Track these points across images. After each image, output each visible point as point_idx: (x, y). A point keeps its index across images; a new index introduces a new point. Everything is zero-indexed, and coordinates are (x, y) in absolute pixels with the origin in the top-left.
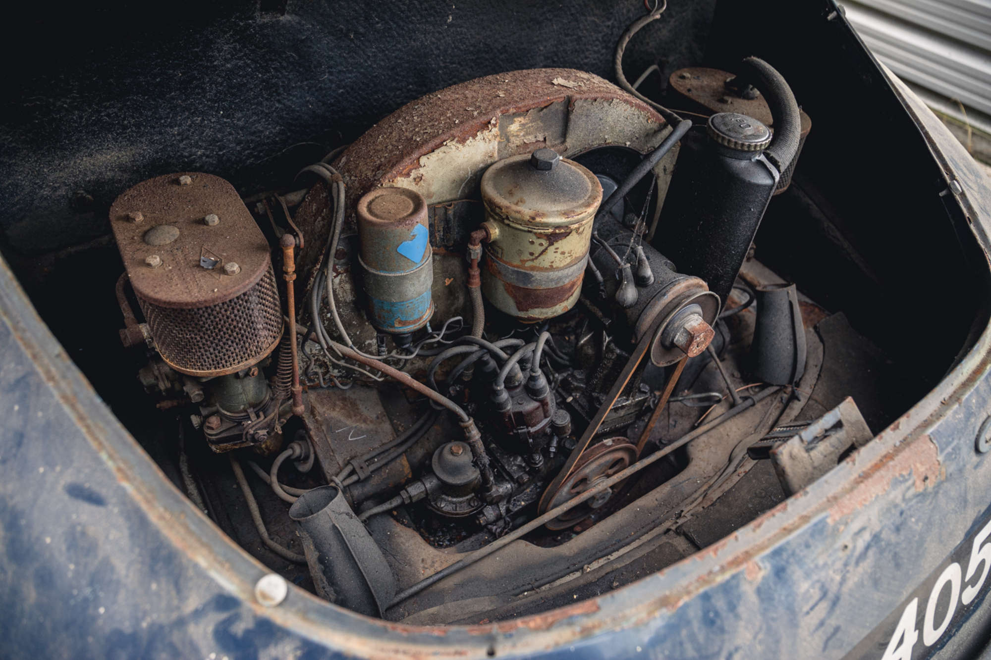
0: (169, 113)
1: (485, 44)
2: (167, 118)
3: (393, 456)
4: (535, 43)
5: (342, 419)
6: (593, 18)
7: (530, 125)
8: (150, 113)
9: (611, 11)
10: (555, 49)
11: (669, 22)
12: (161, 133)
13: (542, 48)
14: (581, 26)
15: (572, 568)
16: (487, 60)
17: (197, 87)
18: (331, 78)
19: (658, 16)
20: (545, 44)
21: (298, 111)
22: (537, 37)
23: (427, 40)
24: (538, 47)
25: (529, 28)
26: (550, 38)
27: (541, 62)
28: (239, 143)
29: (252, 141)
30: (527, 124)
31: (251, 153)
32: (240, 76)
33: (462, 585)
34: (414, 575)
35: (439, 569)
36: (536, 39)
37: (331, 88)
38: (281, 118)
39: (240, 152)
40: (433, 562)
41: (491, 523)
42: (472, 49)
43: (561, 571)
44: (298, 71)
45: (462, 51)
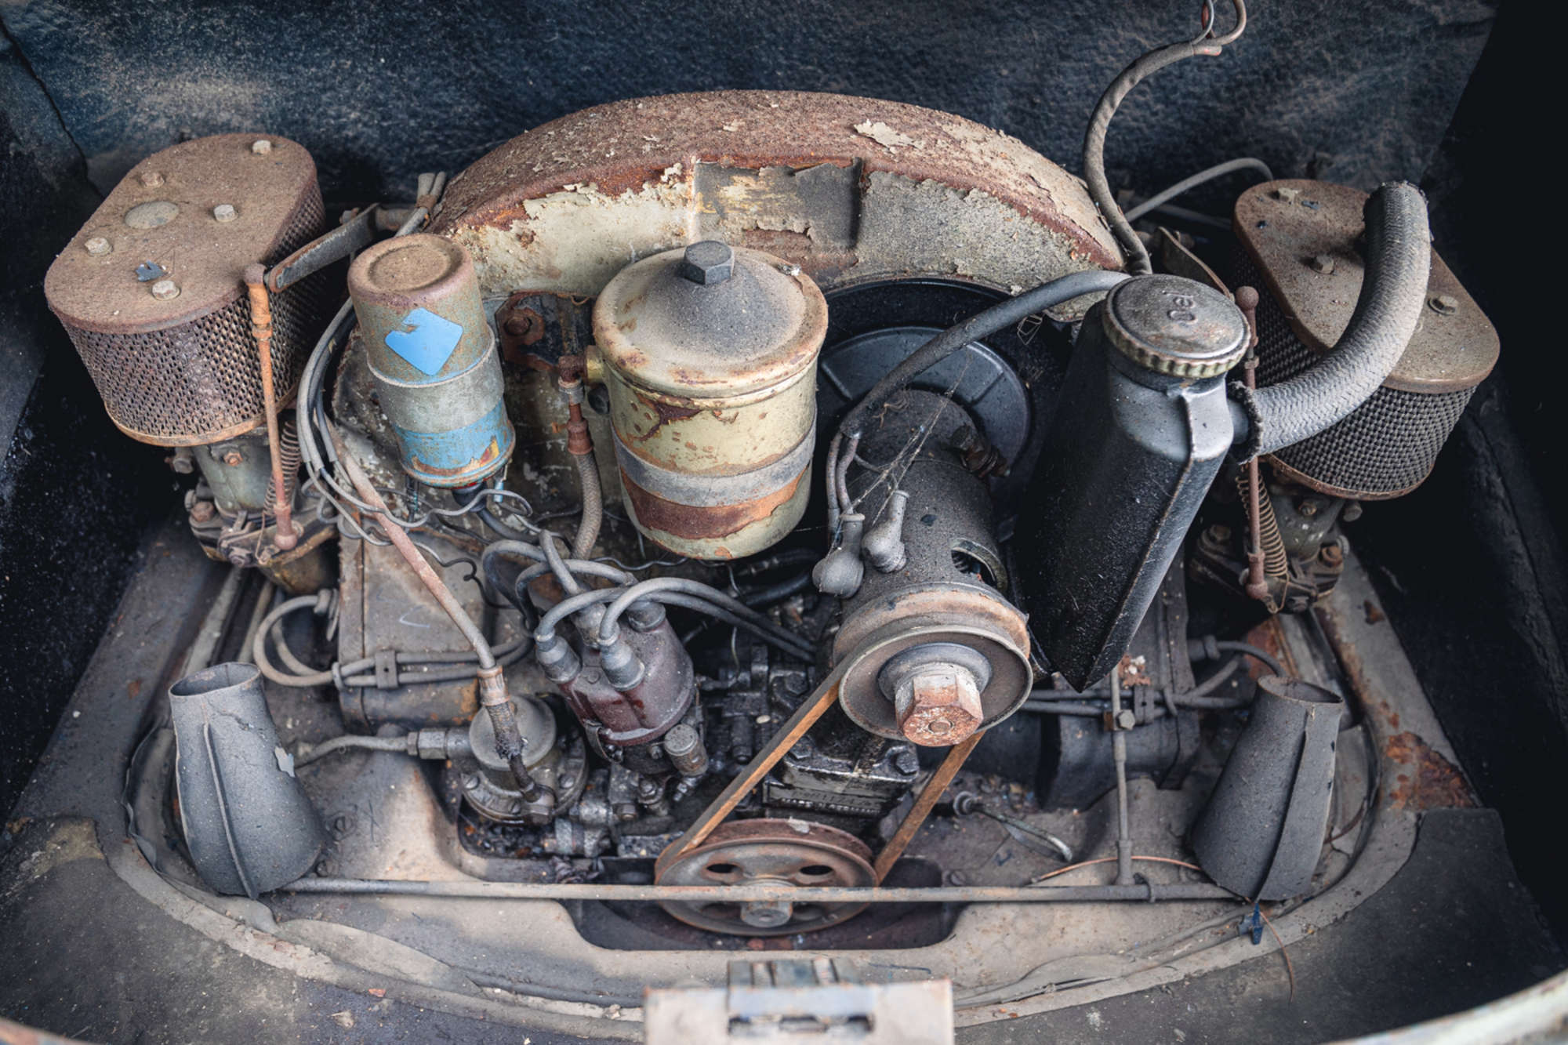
0: (300, 44)
1: (875, 39)
2: (299, 50)
3: (454, 674)
4: (989, 59)
5: (405, 586)
6: (1134, 35)
7: (772, 196)
8: (270, 38)
9: (1181, 28)
10: (1036, 80)
11: (1343, 79)
12: (290, 72)
13: (1005, 72)
14: (1101, 44)
15: (592, 997)
16: (879, 70)
17: (338, 11)
18: (566, 42)
19: (1213, 50)
20: (1012, 64)
21: (509, 86)
22: (994, 48)
23: (747, 10)
24: (996, 69)
25: (973, 26)
26: (1024, 56)
27: (1004, 98)
28: (414, 115)
29: (435, 117)
30: (764, 192)
31: (434, 137)
32: (405, 8)
33: (420, 920)
34: (374, 866)
35: (412, 878)
36: (989, 52)
37: (567, 59)
38: (482, 90)
39: (414, 131)
40: (413, 864)
41: (561, 856)
42: (847, 44)
43: (573, 990)
44: (504, 19)
45: (825, 43)
